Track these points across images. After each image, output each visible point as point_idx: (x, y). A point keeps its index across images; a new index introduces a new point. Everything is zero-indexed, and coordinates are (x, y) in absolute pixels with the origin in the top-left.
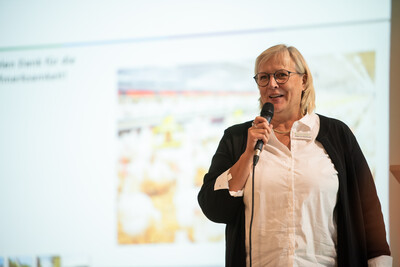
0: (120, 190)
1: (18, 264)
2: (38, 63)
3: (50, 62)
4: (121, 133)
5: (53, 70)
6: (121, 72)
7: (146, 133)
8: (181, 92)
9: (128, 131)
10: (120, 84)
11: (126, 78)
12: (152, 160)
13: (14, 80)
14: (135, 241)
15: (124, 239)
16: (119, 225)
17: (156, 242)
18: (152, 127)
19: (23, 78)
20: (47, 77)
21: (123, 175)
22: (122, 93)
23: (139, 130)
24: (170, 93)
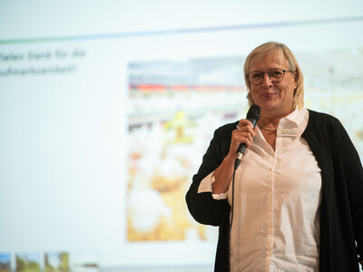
0: (130, 186)
1: (25, 261)
2: (48, 55)
3: (60, 54)
4: (131, 128)
5: (63, 63)
6: (132, 66)
7: (157, 128)
8: (193, 87)
9: (139, 126)
10: (131, 77)
11: (136, 72)
12: (163, 155)
13: (23, 72)
14: (145, 238)
15: (134, 236)
16: (129, 221)
17: (166, 240)
18: (163, 122)
19: (33, 71)
20: (58, 70)
21: (133, 171)
22: (133, 87)
23: (150, 125)
24: (182, 87)
